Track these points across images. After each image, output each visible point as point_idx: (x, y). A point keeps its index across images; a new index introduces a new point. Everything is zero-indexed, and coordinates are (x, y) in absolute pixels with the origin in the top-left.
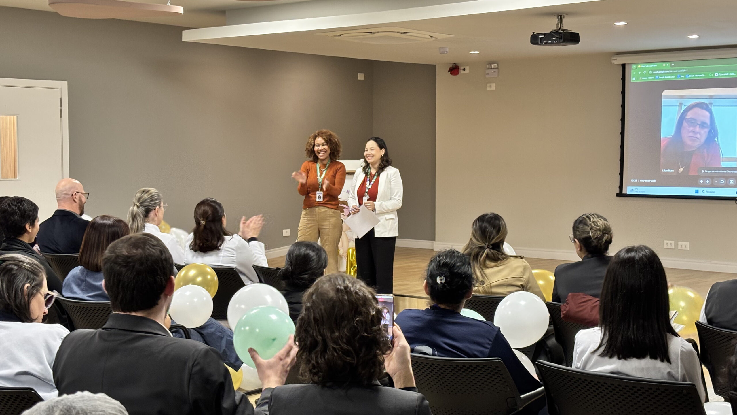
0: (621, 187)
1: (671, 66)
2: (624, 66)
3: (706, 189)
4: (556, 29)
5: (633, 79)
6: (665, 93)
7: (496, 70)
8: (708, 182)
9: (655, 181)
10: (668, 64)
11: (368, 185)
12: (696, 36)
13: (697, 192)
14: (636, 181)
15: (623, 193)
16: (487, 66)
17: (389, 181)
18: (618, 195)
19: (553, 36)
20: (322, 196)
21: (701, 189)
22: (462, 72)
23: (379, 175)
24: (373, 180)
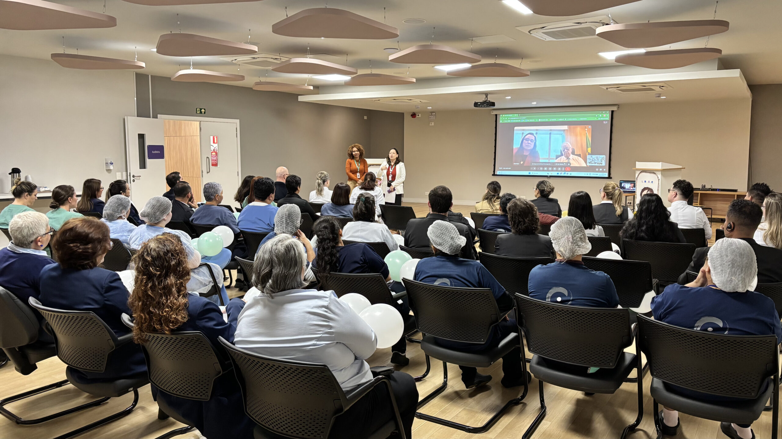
0: (494, 171)
1: (519, 116)
2: (496, 115)
3: (534, 172)
4: (484, 100)
5: (501, 121)
6: (516, 128)
7: (435, 116)
8: (535, 169)
9: (510, 168)
10: (517, 115)
11: (391, 170)
12: (535, 103)
13: (530, 173)
14: (501, 168)
15: (495, 174)
16: (430, 114)
17: (400, 169)
18: (493, 175)
19: (485, 104)
20: (359, 175)
21: (531, 172)
22: (417, 116)
23: (395, 166)
24: (393, 168)
